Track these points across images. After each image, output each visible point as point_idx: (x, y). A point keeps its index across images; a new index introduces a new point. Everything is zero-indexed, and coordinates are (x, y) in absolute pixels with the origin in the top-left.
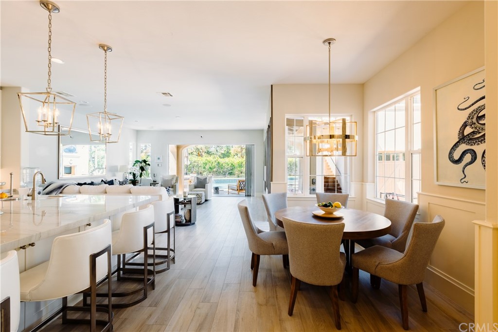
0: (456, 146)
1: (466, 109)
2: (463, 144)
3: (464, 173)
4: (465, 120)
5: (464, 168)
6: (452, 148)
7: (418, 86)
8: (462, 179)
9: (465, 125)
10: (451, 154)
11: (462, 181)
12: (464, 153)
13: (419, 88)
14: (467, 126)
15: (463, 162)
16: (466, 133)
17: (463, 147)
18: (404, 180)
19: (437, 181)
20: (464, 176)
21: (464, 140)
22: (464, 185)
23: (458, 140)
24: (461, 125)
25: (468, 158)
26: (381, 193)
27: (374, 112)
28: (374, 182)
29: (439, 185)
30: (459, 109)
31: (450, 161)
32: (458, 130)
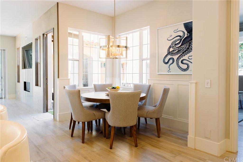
0: (166, 56)
1: (170, 40)
2: (169, 55)
3: (169, 68)
4: (170, 45)
5: (169, 66)
6: (165, 57)
7: (149, 26)
8: (168, 71)
9: (170, 47)
10: (164, 59)
11: (169, 71)
12: (170, 59)
13: (149, 27)
14: (171, 47)
15: (169, 63)
16: (170, 51)
17: (169, 57)
18: (139, 74)
19: (158, 72)
20: (169, 69)
21: (170, 53)
22: (170, 73)
23: (167, 54)
24: (169, 47)
25: (171, 61)
26: (122, 83)
27: (119, 35)
28: (119, 77)
29: (158, 74)
30: (168, 40)
31: (164, 63)
32: (167, 49)
